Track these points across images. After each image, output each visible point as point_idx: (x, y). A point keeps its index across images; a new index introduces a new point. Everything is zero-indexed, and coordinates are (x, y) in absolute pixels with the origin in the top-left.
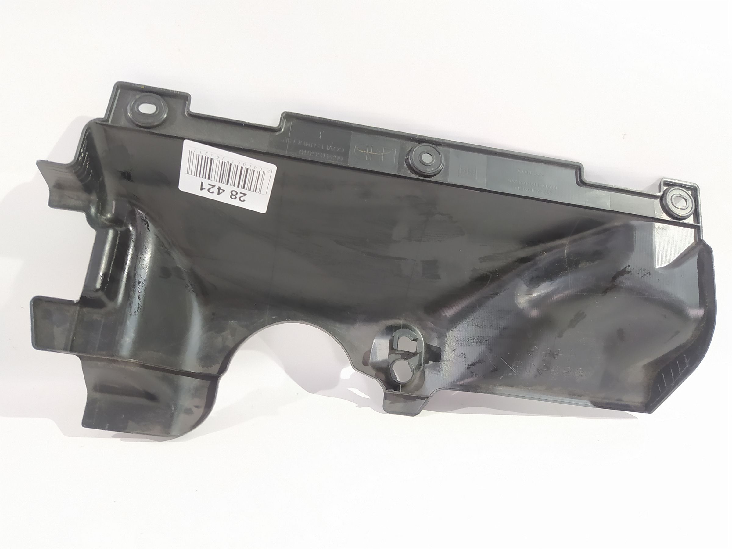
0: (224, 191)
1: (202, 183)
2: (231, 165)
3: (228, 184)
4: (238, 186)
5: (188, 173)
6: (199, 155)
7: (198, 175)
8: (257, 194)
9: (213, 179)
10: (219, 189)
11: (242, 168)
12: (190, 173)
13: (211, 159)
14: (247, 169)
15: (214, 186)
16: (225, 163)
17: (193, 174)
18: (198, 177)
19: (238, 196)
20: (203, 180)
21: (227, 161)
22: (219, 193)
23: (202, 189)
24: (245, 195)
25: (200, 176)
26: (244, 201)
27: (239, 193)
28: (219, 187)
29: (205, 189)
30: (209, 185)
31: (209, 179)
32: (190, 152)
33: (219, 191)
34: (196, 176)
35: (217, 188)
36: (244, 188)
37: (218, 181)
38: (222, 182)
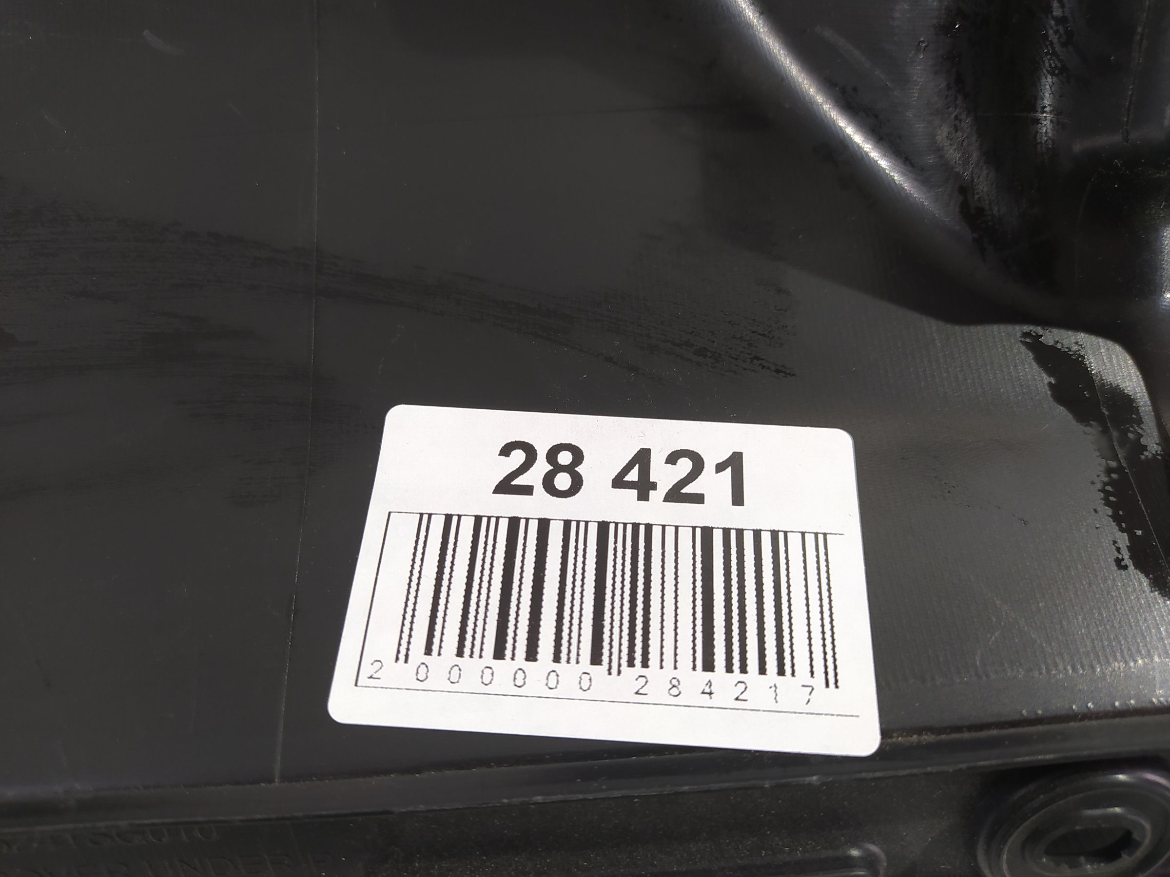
0: (619, 482)
1: (738, 498)
2: (596, 659)
3: (603, 527)
4: (544, 525)
5: (822, 538)
6: (781, 672)
7: (766, 539)
8: (441, 507)
9: (685, 536)
10: (644, 488)
11: (532, 655)
12: (810, 539)
13: (709, 666)
14: (499, 654)
15: (675, 495)
16: (631, 663)
17: (795, 541)
18: (766, 524)
19: (542, 466)
20: (736, 517)
21: (619, 673)
22: (642, 458)
23: (735, 463)
24: (505, 487)
25: (757, 534)
26: (506, 451)
27: (539, 489)
28: (643, 496)
29: (720, 468)
30: (698, 499)
31: (707, 533)
32: (832, 679)
33: (645, 472)
34: (774, 534)
35: (654, 486)
36: (514, 523)
37: (657, 532)
38: (636, 526)
